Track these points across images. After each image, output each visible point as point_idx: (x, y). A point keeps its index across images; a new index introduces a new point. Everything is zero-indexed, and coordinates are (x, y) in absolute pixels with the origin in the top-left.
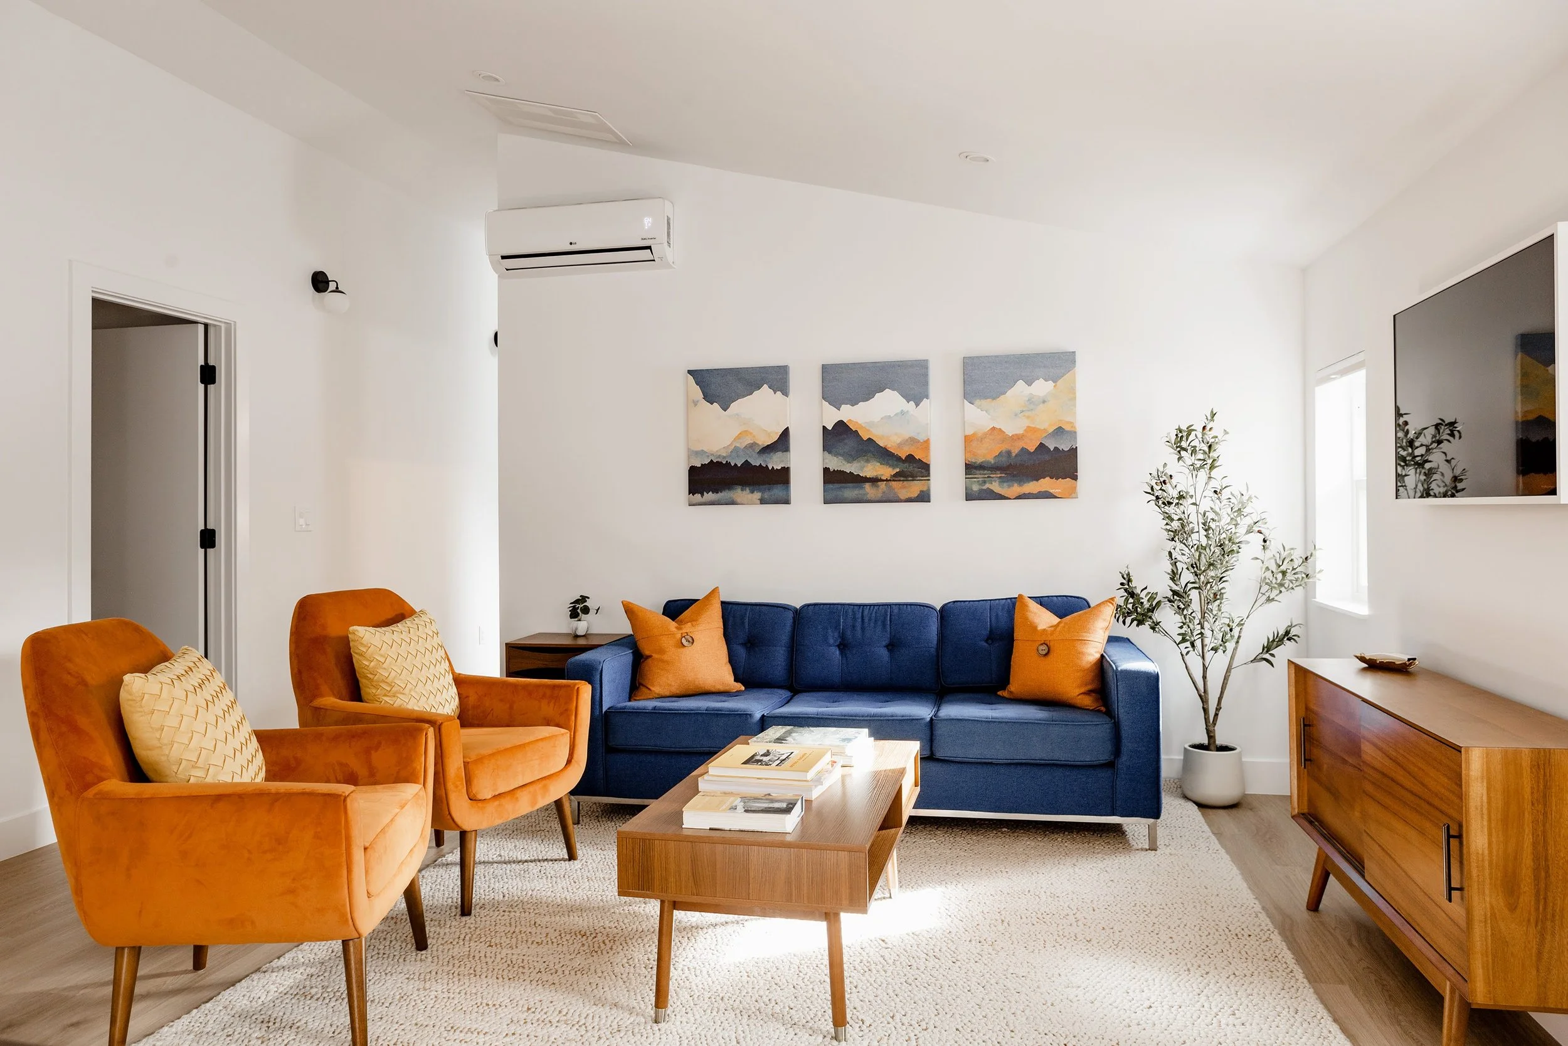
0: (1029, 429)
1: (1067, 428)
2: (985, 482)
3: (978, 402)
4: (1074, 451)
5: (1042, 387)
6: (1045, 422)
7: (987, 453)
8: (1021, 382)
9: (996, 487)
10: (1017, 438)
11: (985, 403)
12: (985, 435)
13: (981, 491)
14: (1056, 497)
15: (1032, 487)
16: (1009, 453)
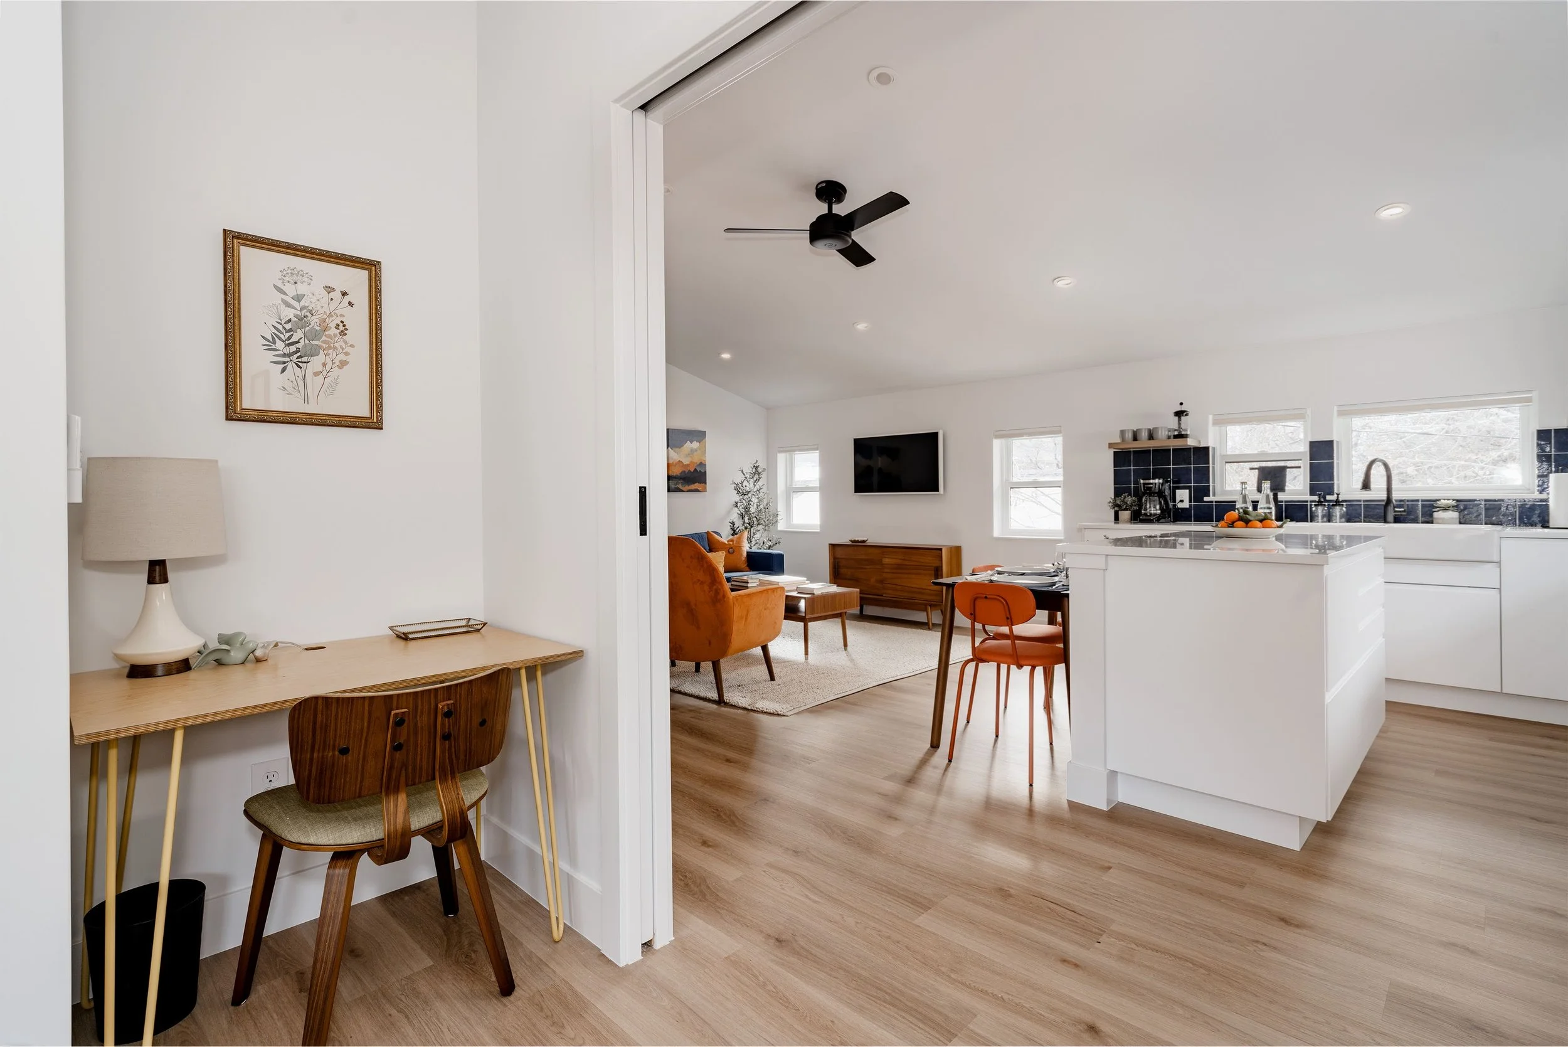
0: (691, 462)
1: (703, 462)
2: (676, 484)
3: (674, 449)
4: (705, 472)
5: (695, 445)
6: (697, 459)
7: (676, 471)
8: (688, 441)
9: (680, 486)
10: (688, 465)
11: (677, 449)
12: (676, 464)
13: (676, 488)
14: (700, 491)
15: (693, 487)
16: (685, 472)
